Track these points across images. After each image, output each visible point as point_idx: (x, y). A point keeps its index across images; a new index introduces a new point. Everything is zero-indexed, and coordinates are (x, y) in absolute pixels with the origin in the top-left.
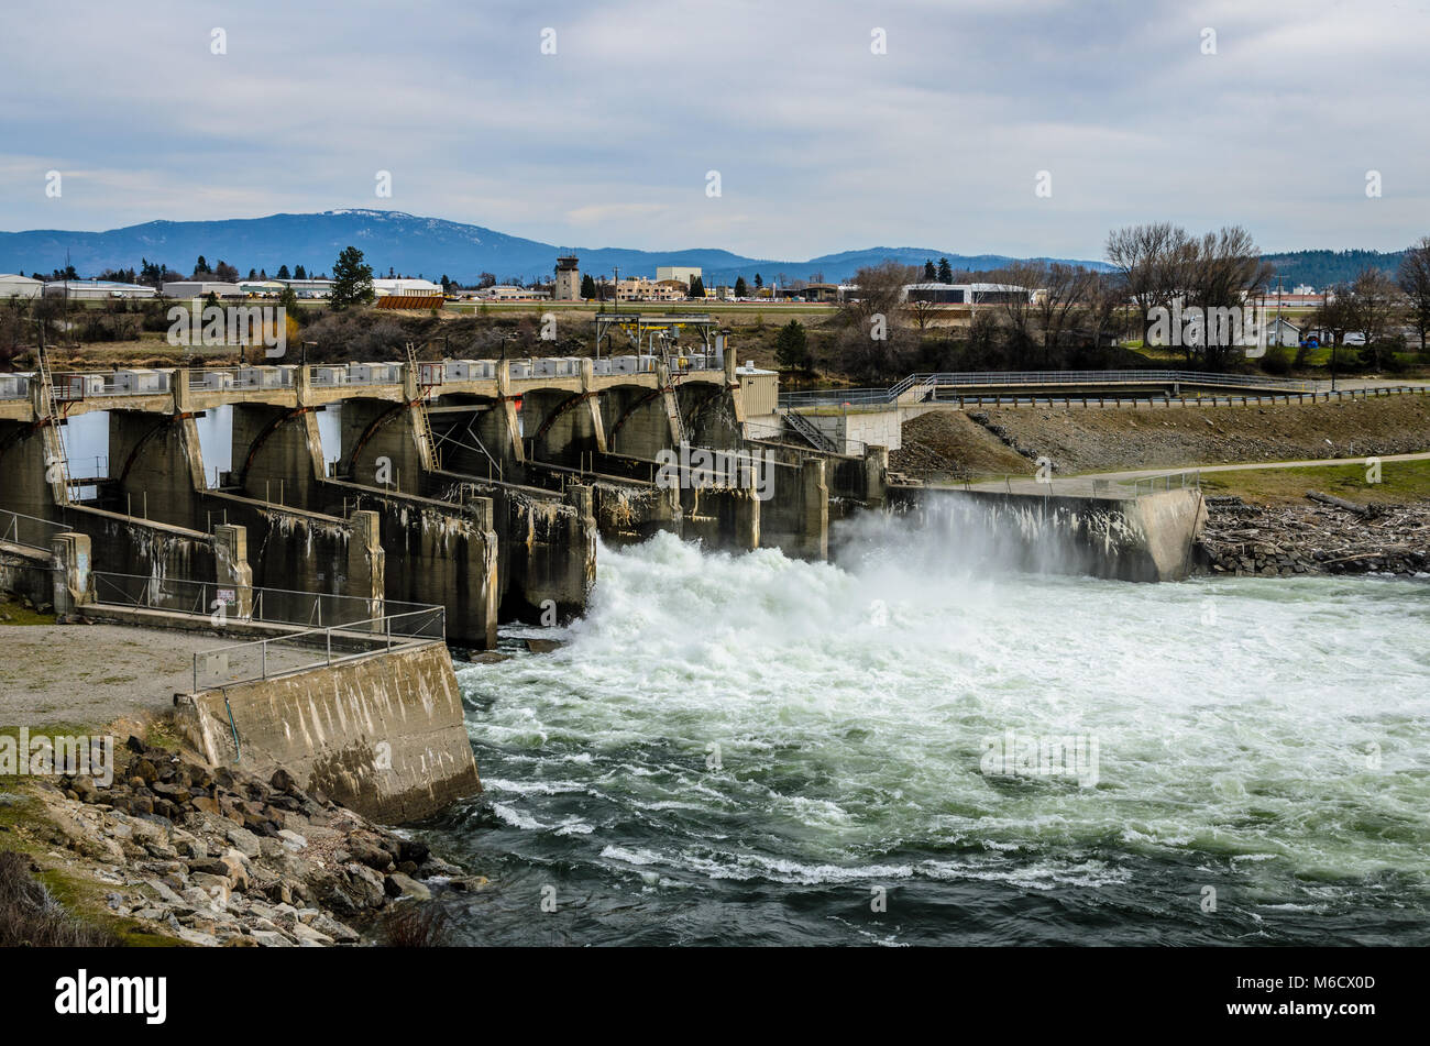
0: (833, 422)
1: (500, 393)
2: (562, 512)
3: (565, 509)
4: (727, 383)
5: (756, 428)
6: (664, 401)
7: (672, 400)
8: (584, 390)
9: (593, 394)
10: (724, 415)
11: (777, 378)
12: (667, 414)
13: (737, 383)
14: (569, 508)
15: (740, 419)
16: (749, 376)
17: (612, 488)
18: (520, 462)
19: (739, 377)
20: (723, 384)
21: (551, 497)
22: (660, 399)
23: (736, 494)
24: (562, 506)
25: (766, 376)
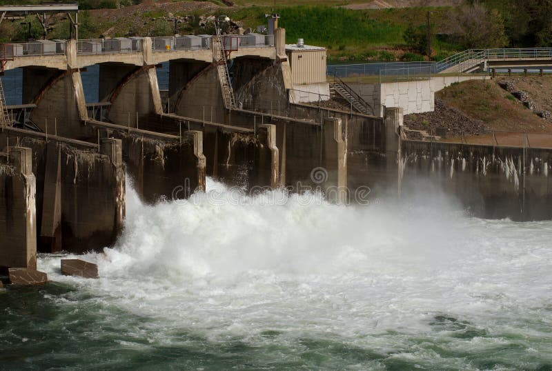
0: (370, 89)
1: (68, 66)
2: (99, 159)
3: (100, 157)
4: (277, 57)
5: (303, 94)
6: (217, 72)
7: (223, 71)
8: (145, 63)
9: (152, 66)
10: (275, 83)
11: (325, 53)
12: (219, 82)
13: (285, 56)
14: (103, 156)
15: (287, 86)
16: (299, 51)
17: (152, 141)
18: (84, 121)
19: (289, 52)
20: (275, 58)
21: (91, 148)
22: (214, 70)
23: (259, 146)
24: (99, 155)
25: (314, 51)
